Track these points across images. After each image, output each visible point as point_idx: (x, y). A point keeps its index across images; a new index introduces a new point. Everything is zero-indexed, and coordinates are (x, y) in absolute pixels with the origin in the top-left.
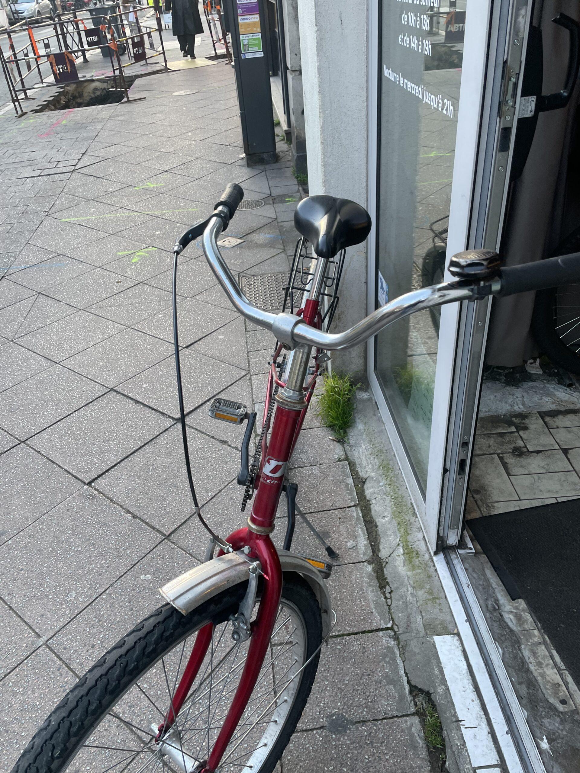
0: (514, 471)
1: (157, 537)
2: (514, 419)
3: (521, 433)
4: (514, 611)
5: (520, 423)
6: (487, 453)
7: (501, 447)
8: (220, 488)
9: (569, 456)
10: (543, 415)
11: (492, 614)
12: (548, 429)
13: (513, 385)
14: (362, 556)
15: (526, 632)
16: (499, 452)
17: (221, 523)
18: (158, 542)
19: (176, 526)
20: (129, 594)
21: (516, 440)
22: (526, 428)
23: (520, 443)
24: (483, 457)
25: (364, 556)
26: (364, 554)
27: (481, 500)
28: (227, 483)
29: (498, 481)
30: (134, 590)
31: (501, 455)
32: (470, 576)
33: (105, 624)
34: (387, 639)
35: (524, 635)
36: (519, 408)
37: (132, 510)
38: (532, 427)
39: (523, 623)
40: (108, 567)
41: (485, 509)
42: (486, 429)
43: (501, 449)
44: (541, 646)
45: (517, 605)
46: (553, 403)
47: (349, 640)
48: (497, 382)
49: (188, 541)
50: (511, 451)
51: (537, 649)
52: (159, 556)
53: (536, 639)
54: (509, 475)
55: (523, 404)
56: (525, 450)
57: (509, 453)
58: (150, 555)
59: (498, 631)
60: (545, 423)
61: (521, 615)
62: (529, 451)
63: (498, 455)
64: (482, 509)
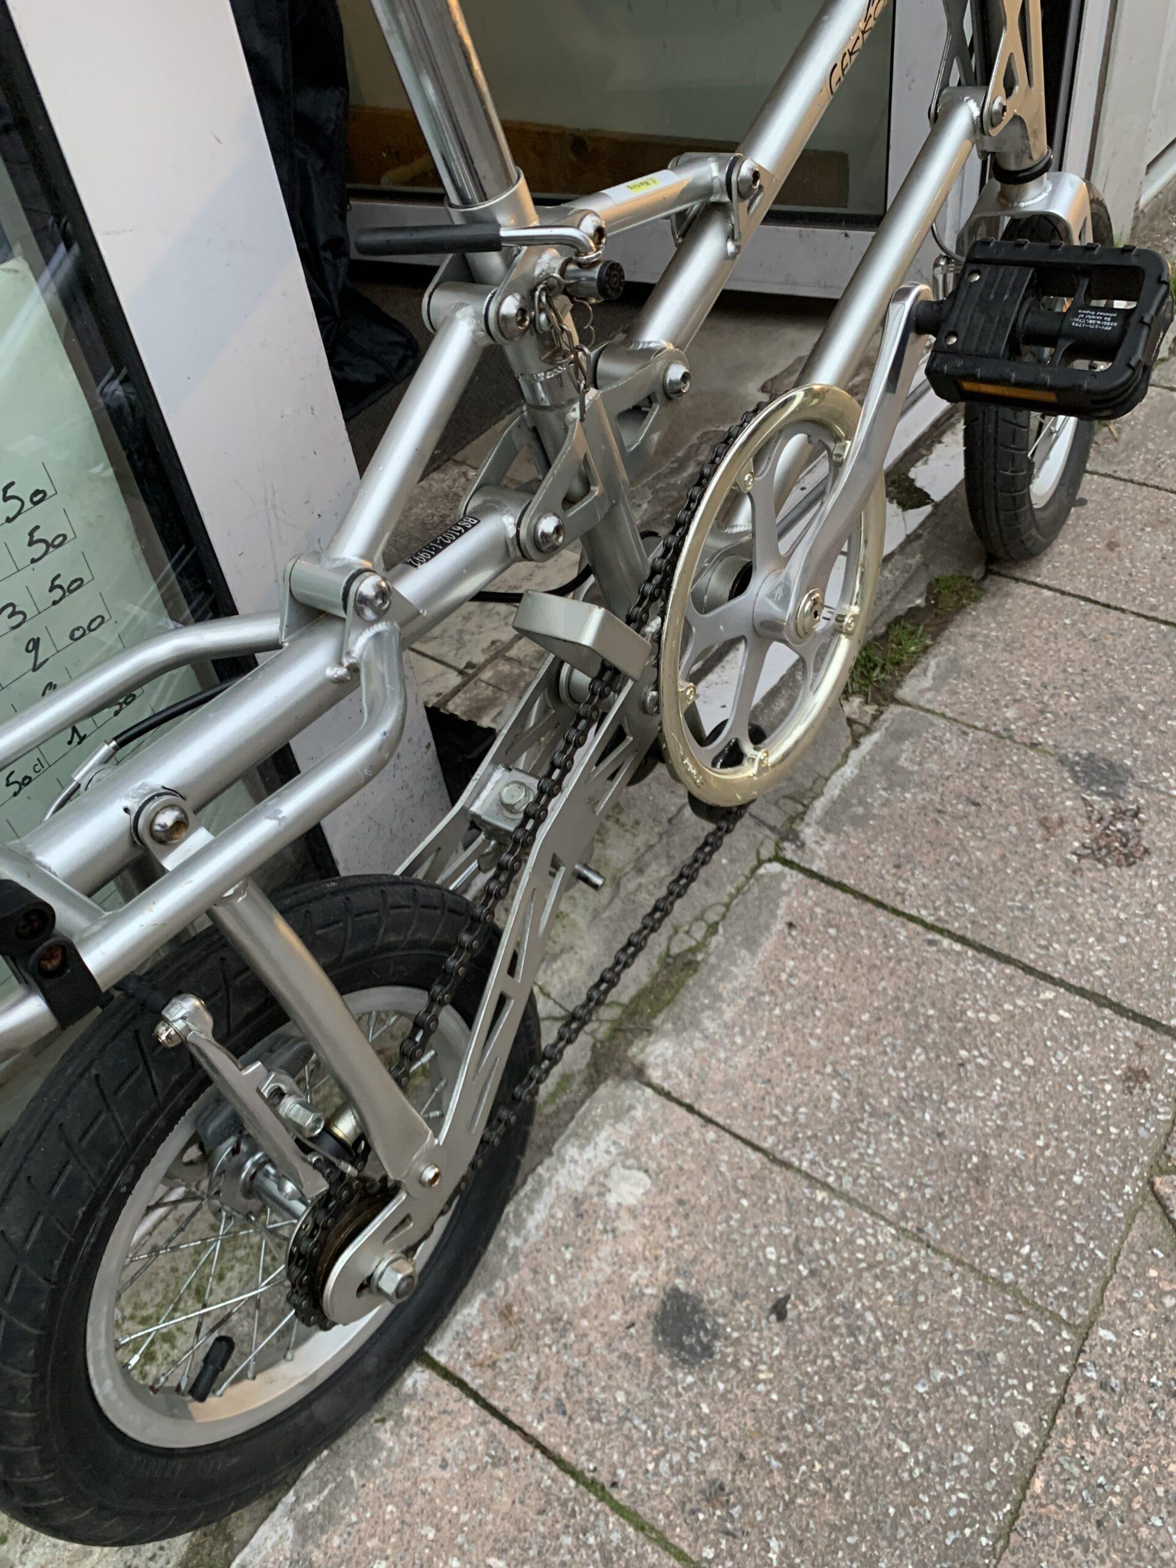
14: (638, 1113)
25: (631, 1107)
26: (621, 1114)
34: (814, 846)
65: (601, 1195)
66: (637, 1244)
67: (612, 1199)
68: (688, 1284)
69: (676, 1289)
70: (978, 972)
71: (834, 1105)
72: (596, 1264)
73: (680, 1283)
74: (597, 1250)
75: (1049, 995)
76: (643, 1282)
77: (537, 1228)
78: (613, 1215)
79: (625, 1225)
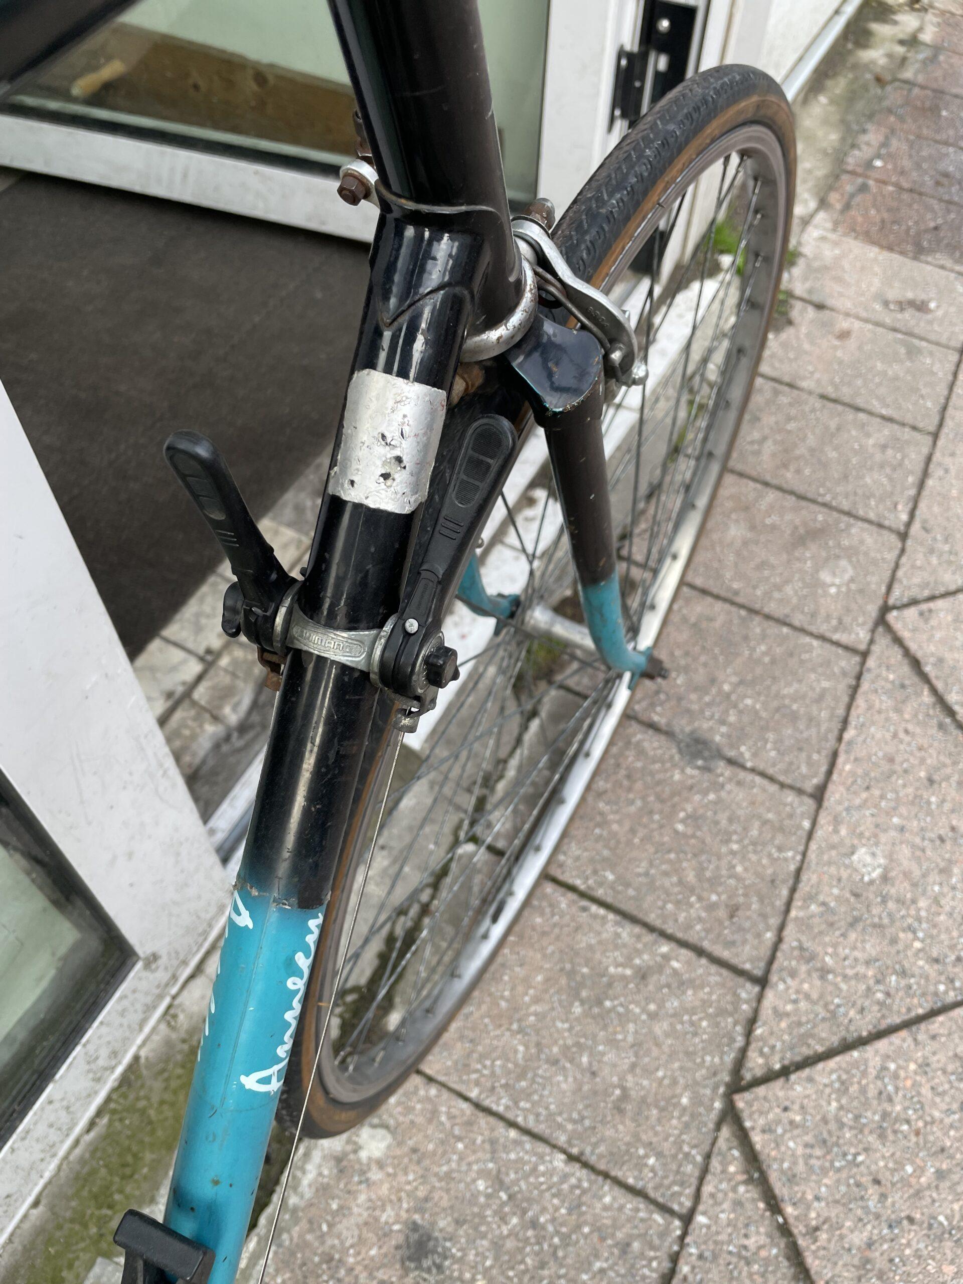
65: (355, 1151)
66: (384, 1190)
67: (363, 1155)
68: (423, 1218)
69: (414, 1223)
71: (520, 1056)
72: (355, 1210)
73: (417, 1217)
74: (355, 1199)
76: (391, 1221)
77: (310, 1186)
78: (365, 1168)
79: (375, 1175)
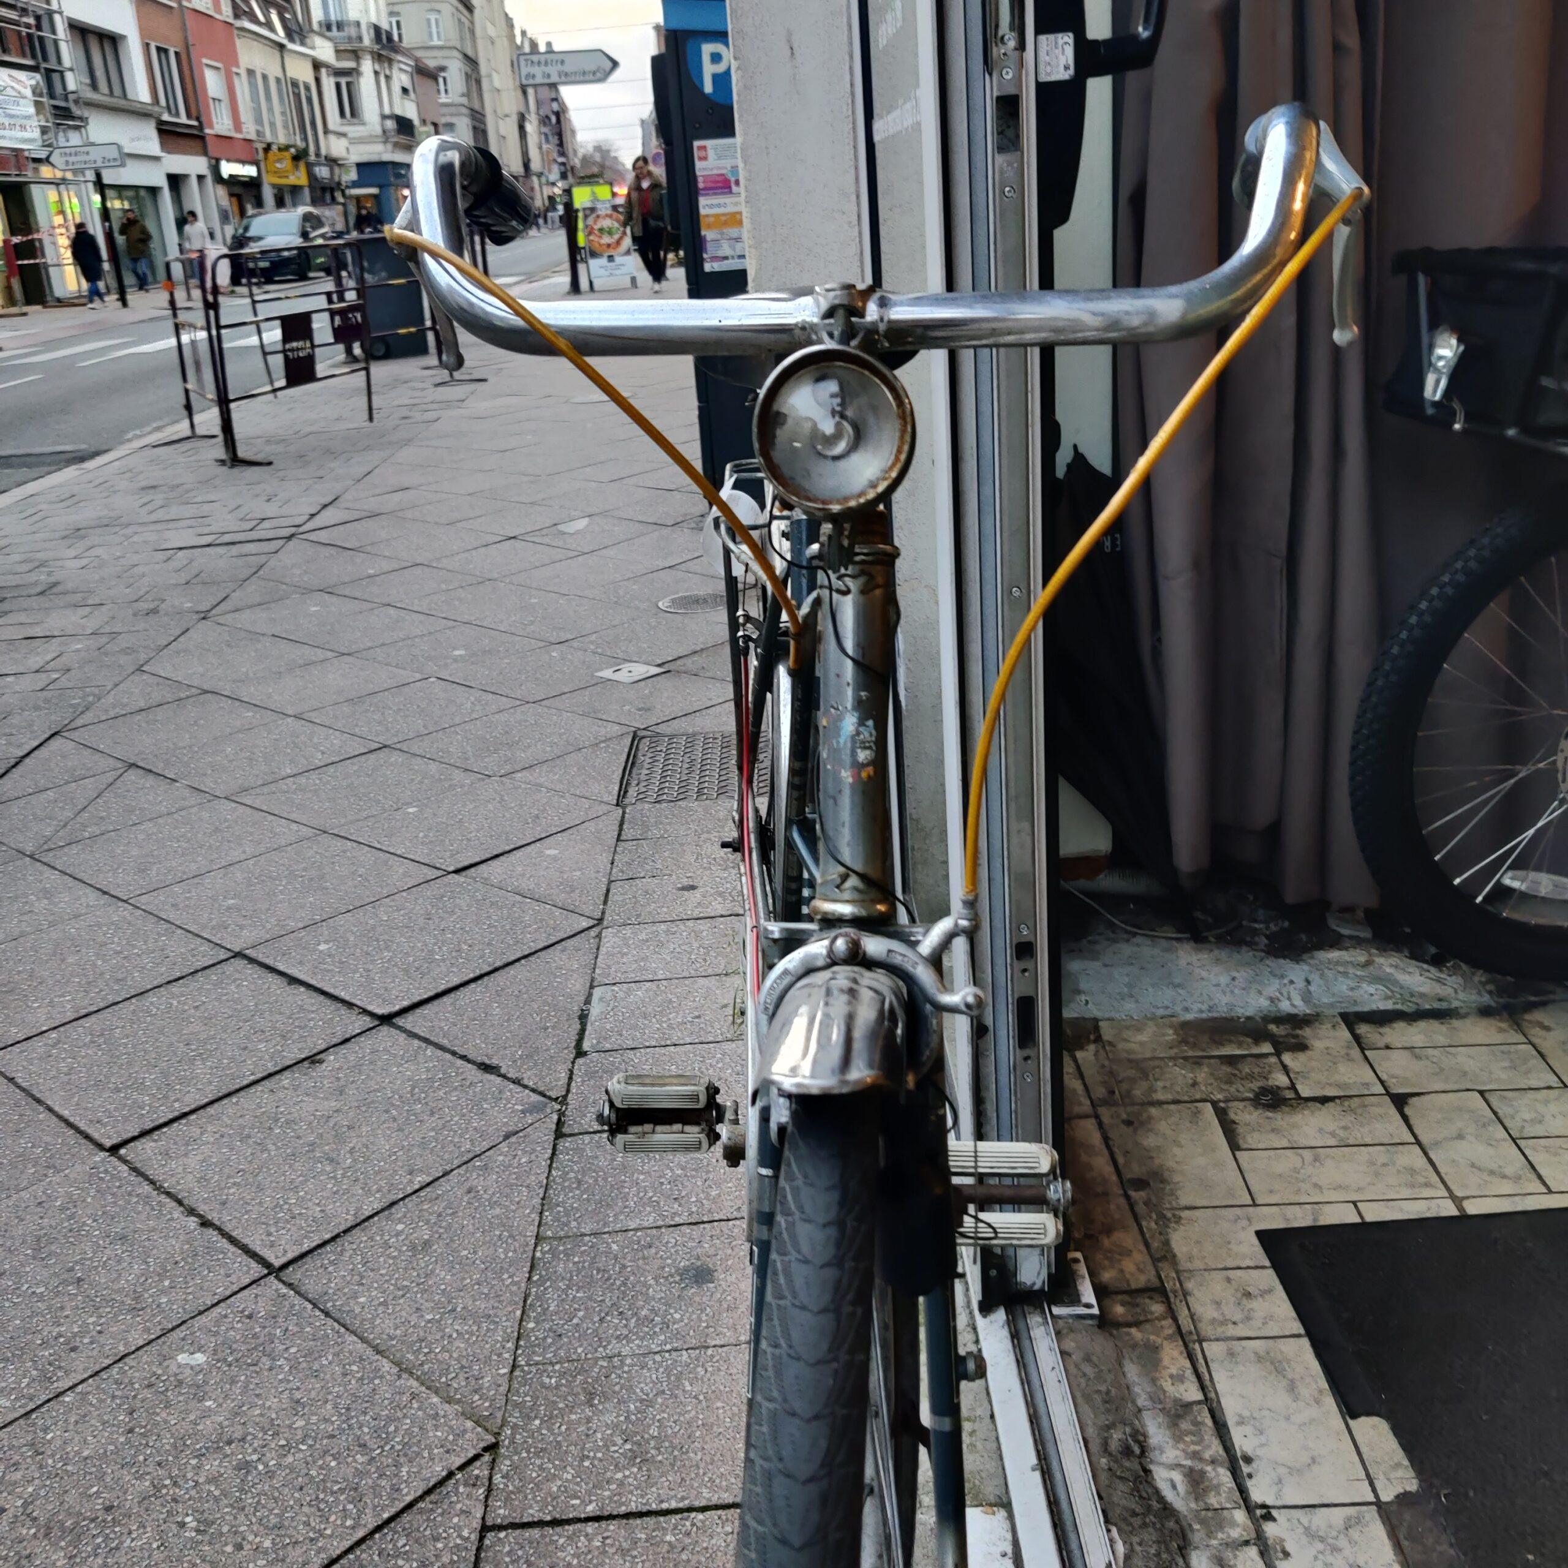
0: (1251, 1139)
1: (249, 1269)
2: (1272, 1027)
3: (1287, 1058)
4: (1188, 1463)
5: (1286, 1036)
6: (1186, 1098)
7: (1225, 1087)
8: (448, 1168)
9: (1407, 1110)
10: (1351, 1020)
11: (1116, 1461)
12: (1362, 1050)
13: (1284, 957)
15: (1210, 1514)
16: (1220, 1096)
17: (427, 1244)
18: (247, 1281)
19: (306, 1247)
20: (135, 1397)
21: (1270, 1072)
22: (1301, 1047)
23: (1281, 1080)
24: (1172, 1107)
27: (1146, 1204)
28: (470, 1156)
29: (1201, 1161)
30: (150, 1386)
31: (1222, 1105)
32: (1073, 1370)
33: (50, 1461)
35: (1203, 1522)
36: (1293, 1004)
37: (202, 1209)
38: (1318, 1044)
39: (1206, 1491)
40: (100, 1332)
41: (1153, 1225)
42: (1194, 1046)
43: (1222, 1090)
44: (1246, 1549)
45: (1197, 1448)
46: (1387, 998)
47: (703, 1522)
48: (1244, 949)
49: (330, 1281)
50: (1251, 1095)
51: (1235, 1557)
52: (242, 1312)
53: (1235, 1533)
54: (1234, 1146)
55: (1307, 997)
56: (1290, 1094)
57: (1243, 1100)
58: (217, 1310)
59: (1124, 1502)
60: (1357, 1038)
61: (1203, 1473)
62: (1299, 1097)
63: (1214, 1104)
64: (1144, 1223)
70: (642, 1496)
75: (590, 1508)
